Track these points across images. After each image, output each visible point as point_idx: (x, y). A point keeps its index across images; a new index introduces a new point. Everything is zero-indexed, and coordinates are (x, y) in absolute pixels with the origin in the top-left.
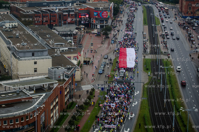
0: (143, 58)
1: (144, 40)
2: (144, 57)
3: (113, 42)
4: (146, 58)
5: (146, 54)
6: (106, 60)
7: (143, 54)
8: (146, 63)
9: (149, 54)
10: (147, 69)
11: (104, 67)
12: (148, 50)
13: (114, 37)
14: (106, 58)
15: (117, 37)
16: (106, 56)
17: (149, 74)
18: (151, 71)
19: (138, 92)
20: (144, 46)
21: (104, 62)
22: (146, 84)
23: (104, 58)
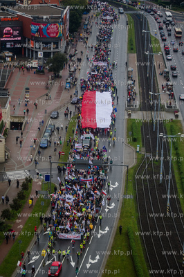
0: (127, 117)
1: (130, 82)
2: (129, 115)
3: (68, 85)
4: (132, 118)
5: (133, 110)
6: (55, 121)
7: (126, 110)
8: (131, 127)
9: (137, 110)
10: (135, 140)
11: (51, 136)
12: (137, 103)
13: (71, 75)
14: (55, 118)
15: (77, 75)
16: (55, 114)
17: (138, 150)
18: (141, 143)
19: (117, 183)
20: (129, 94)
21: (51, 125)
22: (132, 168)
23: (51, 118)
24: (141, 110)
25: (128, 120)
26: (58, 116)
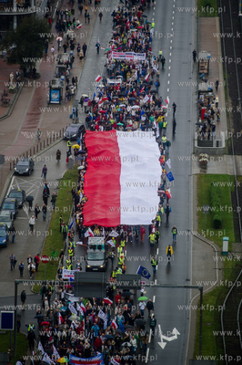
0: (196, 170)
1: (203, 86)
2: (203, 165)
3: (55, 96)
4: (210, 171)
5: (213, 153)
6: (25, 181)
7: (196, 153)
8: (208, 193)
9: (222, 154)
10: (217, 225)
11: (14, 217)
12: (222, 135)
13: (62, 71)
14: (26, 175)
15: (76, 71)
16: (24, 164)
17: (225, 248)
18: (232, 232)
19: (175, 331)
20: (201, 114)
21: (15, 191)
22: (211, 294)
23: (16, 174)
24: (230, 153)
25: (199, 177)
26: (32, 170)
